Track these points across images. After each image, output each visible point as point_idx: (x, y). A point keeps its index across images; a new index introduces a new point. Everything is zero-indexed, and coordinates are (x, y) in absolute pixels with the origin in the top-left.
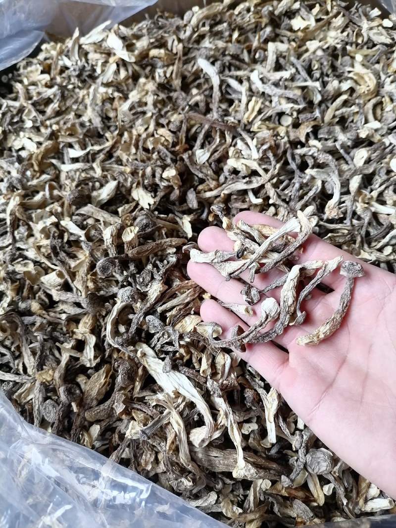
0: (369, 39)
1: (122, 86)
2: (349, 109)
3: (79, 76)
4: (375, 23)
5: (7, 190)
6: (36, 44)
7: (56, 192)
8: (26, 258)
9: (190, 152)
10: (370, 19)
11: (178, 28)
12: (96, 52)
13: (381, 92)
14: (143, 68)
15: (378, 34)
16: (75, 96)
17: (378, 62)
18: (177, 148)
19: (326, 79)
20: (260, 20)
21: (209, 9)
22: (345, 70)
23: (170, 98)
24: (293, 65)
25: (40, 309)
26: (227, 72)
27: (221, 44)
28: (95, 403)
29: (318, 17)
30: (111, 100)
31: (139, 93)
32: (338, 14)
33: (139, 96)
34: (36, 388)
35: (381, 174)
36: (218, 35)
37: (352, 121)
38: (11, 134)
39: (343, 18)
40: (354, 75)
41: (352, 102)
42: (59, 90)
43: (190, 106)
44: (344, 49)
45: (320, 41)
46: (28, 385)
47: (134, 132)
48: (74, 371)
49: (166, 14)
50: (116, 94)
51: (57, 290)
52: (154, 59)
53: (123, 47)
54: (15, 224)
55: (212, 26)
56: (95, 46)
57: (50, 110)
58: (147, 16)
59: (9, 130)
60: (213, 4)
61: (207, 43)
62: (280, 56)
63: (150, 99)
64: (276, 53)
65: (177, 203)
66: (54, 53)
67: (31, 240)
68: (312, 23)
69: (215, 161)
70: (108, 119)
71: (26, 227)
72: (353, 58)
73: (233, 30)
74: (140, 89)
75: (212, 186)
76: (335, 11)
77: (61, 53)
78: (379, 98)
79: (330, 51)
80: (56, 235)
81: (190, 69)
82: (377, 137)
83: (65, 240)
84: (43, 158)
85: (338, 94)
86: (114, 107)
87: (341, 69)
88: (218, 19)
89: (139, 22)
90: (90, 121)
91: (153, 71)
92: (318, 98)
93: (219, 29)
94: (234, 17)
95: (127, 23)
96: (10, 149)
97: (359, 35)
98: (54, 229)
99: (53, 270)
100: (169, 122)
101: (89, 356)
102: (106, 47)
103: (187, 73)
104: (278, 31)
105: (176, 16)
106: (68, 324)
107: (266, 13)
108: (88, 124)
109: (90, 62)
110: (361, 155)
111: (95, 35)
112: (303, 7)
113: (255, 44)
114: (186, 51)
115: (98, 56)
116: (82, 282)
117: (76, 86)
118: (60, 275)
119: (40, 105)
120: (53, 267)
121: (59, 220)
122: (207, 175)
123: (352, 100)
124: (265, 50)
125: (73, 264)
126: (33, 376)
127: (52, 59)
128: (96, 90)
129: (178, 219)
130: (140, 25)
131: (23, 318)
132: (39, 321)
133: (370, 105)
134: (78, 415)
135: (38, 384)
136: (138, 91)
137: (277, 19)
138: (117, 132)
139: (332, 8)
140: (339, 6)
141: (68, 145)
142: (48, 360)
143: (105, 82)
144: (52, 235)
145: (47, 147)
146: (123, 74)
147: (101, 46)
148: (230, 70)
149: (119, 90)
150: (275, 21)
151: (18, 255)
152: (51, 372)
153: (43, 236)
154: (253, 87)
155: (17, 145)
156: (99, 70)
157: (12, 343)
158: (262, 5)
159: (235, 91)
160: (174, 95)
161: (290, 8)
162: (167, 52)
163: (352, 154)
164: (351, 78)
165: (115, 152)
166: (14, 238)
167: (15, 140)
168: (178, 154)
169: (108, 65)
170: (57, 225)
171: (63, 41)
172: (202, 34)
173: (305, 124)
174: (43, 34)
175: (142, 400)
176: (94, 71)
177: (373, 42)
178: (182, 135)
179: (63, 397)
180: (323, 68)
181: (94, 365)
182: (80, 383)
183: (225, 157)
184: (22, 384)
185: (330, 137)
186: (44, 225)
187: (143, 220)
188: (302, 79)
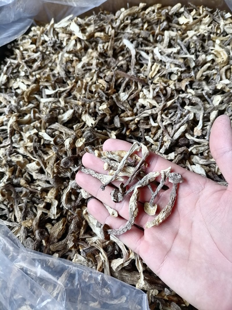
0: (224, 31)
1: (78, 53)
2: (211, 72)
3: (53, 47)
4: (228, 22)
5: (9, 113)
6: (29, 27)
7: (37, 115)
8: (18, 153)
9: (117, 94)
10: (225, 19)
11: (112, 21)
12: (63, 33)
13: (230, 62)
14: (91, 43)
15: (229, 28)
16: (50, 58)
17: (229, 45)
18: (110, 91)
19: (198, 53)
20: (160, 17)
21: (130, 10)
22: (209, 48)
23: (106, 62)
24: (179, 44)
25: (26, 184)
26: (140, 47)
27: (137, 31)
28: (56, 240)
29: (195, 17)
30: (72, 61)
31: (88, 58)
32: (206, 15)
33: (88, 60)
34: (21, 230)
35: (229, 111)
36: (135, 25)
37: (213, 79)
38: (12, 80)
39: (209, 18)
40: (215, 51)
41: (213, 67)
42: (41, 54)
43: (118, 67)
44: (209, 36)
45: (195, 31)
46: (17, 228)
47: (84, 81)
48: (44, 221)
49: (105, 12)
50: (74, 58)
51: (36, 173)
52: (97, 38)
53: (79, 31)
54: (13, 133)
55: (132, 20)
56: (63, 29)
57: (35, 66)
58: (94, 12)
59: (11, 77)
60: (133, 7)
61: (128, 30)
62: (171, 39)
63: (94, 62)
64: (169, 37)
65: (108, 124)
66: (38, 32)
67: (22, 142)
68: (191, 20)
69: (131, 100)
70: (69, 72)
71: (19, 135)
72: (214, 42)
73: (144, 23)
74: (88, 56)
75: (129, 114)
76: (204, 14)
77: (43, 32)
78: (229, 66)
79: (201, 37)
80: (37, 140)
81: (118, 45)
82: (227, 89)
83: (42, 143)
84: (30, 94)
85: (205, 63)
86: (73, 65)
87: (207, 48)
88: (136, 16)
89: (89, 16)
90: (58, 73)
91: (96, 45)
92: (193, 65)
93: (136, 22)
94: (145, 15)
95: (82, 16)
96: (11, 88)
97: (218, 28)
98: (35, 137)
99: (34, 161)
100: (105, 76)
101: (53, 212)
102: (69, 30)
103: (116, 47)
104: (170, 24)
105: (111, 13)
106: (41, 193)
107: (164, 13)
108: (57, 75)
109: (60, 38)
110: (217, 99)
111: (63, 23)
112: (186, 11)
113: (157, 31)
114: (116, 34)
115: (64, 35)
116: (51, 169)
117: (51, 52)
118: (38, 164)
119: (29, 63)
120: (34, 159)
121: (39, 131)
122: (126, 108)
123: (213, 66)
124: (163, 35)
125: (46, 158)
126: (20, 223)
127: (38, 36)
128: (62, 55)
129: (108, 133)
130: (90, 18)
131: (15, 188)
132: (24, 191)
133: (223, 70)
134: (46, 247)
135: (22, 228)
136: (87, 57)
137: (170, 17)
138: (74, 80)
139: (203, 12)
140: (207, 11)
141: (45, 87)
142: (29, 214)
143: (68, 50)
144: (34, 140)
145: (33, 88)
146: (79, 46)
147: (66, 29)
148: (142, 46)
149: (76, 56)
150: (169, 19)
151: (14, 151)
152: (31, 221)
153: (29, 140)
154: (155, 57)
155: (15, 86)
156: (65, 44)
157: (8, 203)
158: (162, 9)
159: (144, 59)
160: (108, 60)
161: (178, 11)
162: (105, 34)
163: (212, 98)
164: (213, 54)
165: (73, 92)
166: (12, 141)
167: (14, 83)
168: (110, 95)
169: (70, 40)
170: (37, 134)
171: (44, 25)
172: (126, 24)
173: (185, 80)
174: (32, 21)
175: (84, 240)
176: (62, 44)
177: (226, 33)
178: (113, 84)
179: (37, 237)
180: (196, 47)
181: (56, 218)
182: (48, 228)
183: (137, 98)
184: (13, 228)
185: (200, 87)
186: (30, 134)
187: (88, 133)
188: (184, 53)
